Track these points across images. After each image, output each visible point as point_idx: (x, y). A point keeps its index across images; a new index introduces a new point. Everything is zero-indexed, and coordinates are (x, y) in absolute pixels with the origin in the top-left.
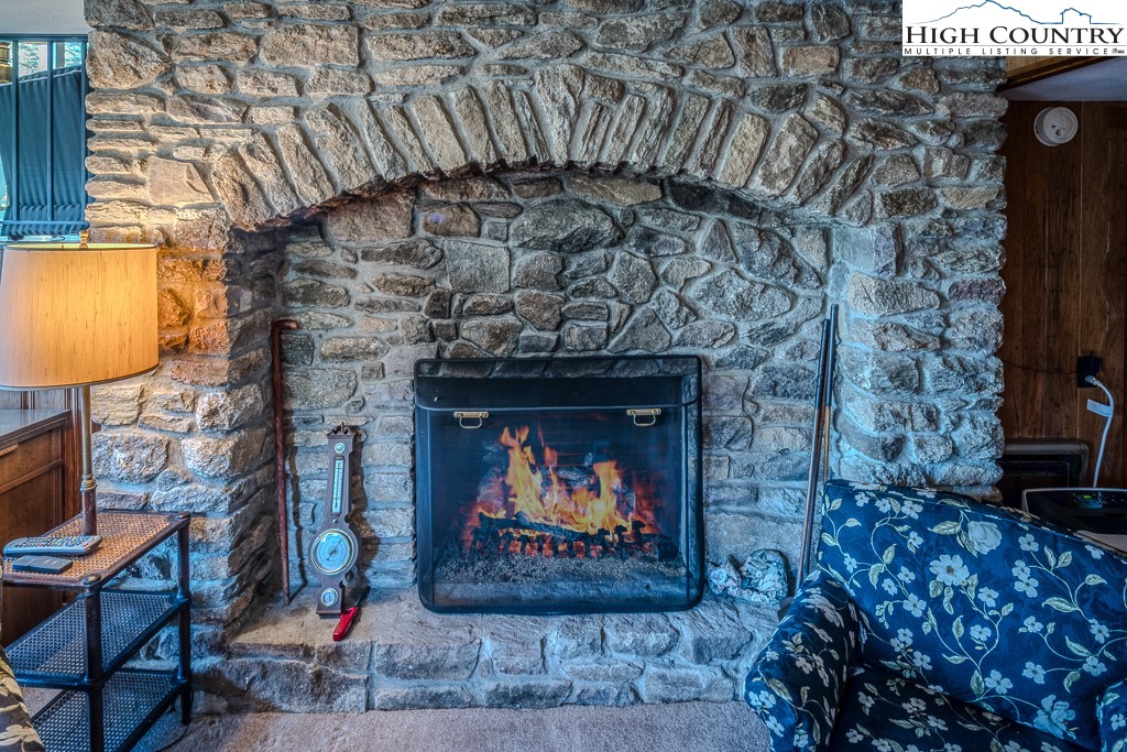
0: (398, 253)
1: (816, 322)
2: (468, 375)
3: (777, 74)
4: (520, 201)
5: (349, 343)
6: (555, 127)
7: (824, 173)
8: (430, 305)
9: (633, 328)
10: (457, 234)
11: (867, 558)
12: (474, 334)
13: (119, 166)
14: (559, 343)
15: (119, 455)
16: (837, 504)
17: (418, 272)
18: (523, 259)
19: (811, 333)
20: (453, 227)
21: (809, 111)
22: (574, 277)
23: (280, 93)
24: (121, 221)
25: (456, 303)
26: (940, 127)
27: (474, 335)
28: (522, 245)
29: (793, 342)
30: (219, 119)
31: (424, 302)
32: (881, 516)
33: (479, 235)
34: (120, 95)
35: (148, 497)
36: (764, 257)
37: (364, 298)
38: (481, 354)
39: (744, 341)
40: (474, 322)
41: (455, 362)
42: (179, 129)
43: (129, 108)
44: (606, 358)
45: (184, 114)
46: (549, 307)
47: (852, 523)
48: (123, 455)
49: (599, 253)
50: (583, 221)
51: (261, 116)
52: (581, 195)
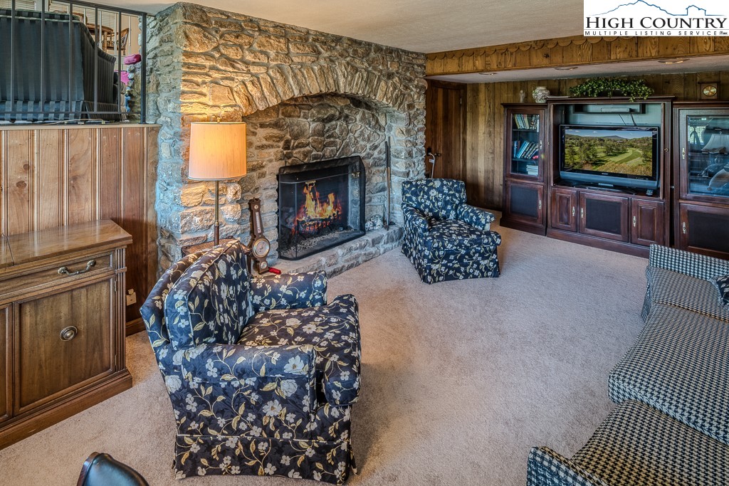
0: (274, 125)
1: (384, 142)
2: (295, 171)
3: (388, 69)
4: (311, 103)
5: (255, 163)
6: (342, 81)
7: (397, 97)
8: (284, 145)
9: (343, 148)
10: (293, 116)
11: (417, 196)
12: (297, 154)
13: (196, 87)
14: (324, 155)
15: (197, 219)
16: (409, 186)
17: (279, 132)
18: (313, 125)
19: (382, 146)
20: (292, 114)
21: (394, 80)
22: (328, 131)
23: (261, 61)
24: (196, 112)
25: (292, 144)
26: (416, 87)
27: (297, 156)
28: (314, 120)
29: (378, 149)
30: (239, 69)
31: (281, 144)
32: (418, 185)
33: (299, 117)
34: (198, 55)
35: (207, 236)
36: (373, 123)
37: (259, 144)
38: (301, 163)
39: (368, 150)
40: (297, 150)
41: (292, 167)
42: (224, 72)
43: (201, 61)
44: (336, 159)
45: (227, 66)
46: (320, 143)
47: (413, 189)
48: (199, 219)
49: (334, 123)
50: (332, 112)
51: (254, 69)
52: (328, 102)
